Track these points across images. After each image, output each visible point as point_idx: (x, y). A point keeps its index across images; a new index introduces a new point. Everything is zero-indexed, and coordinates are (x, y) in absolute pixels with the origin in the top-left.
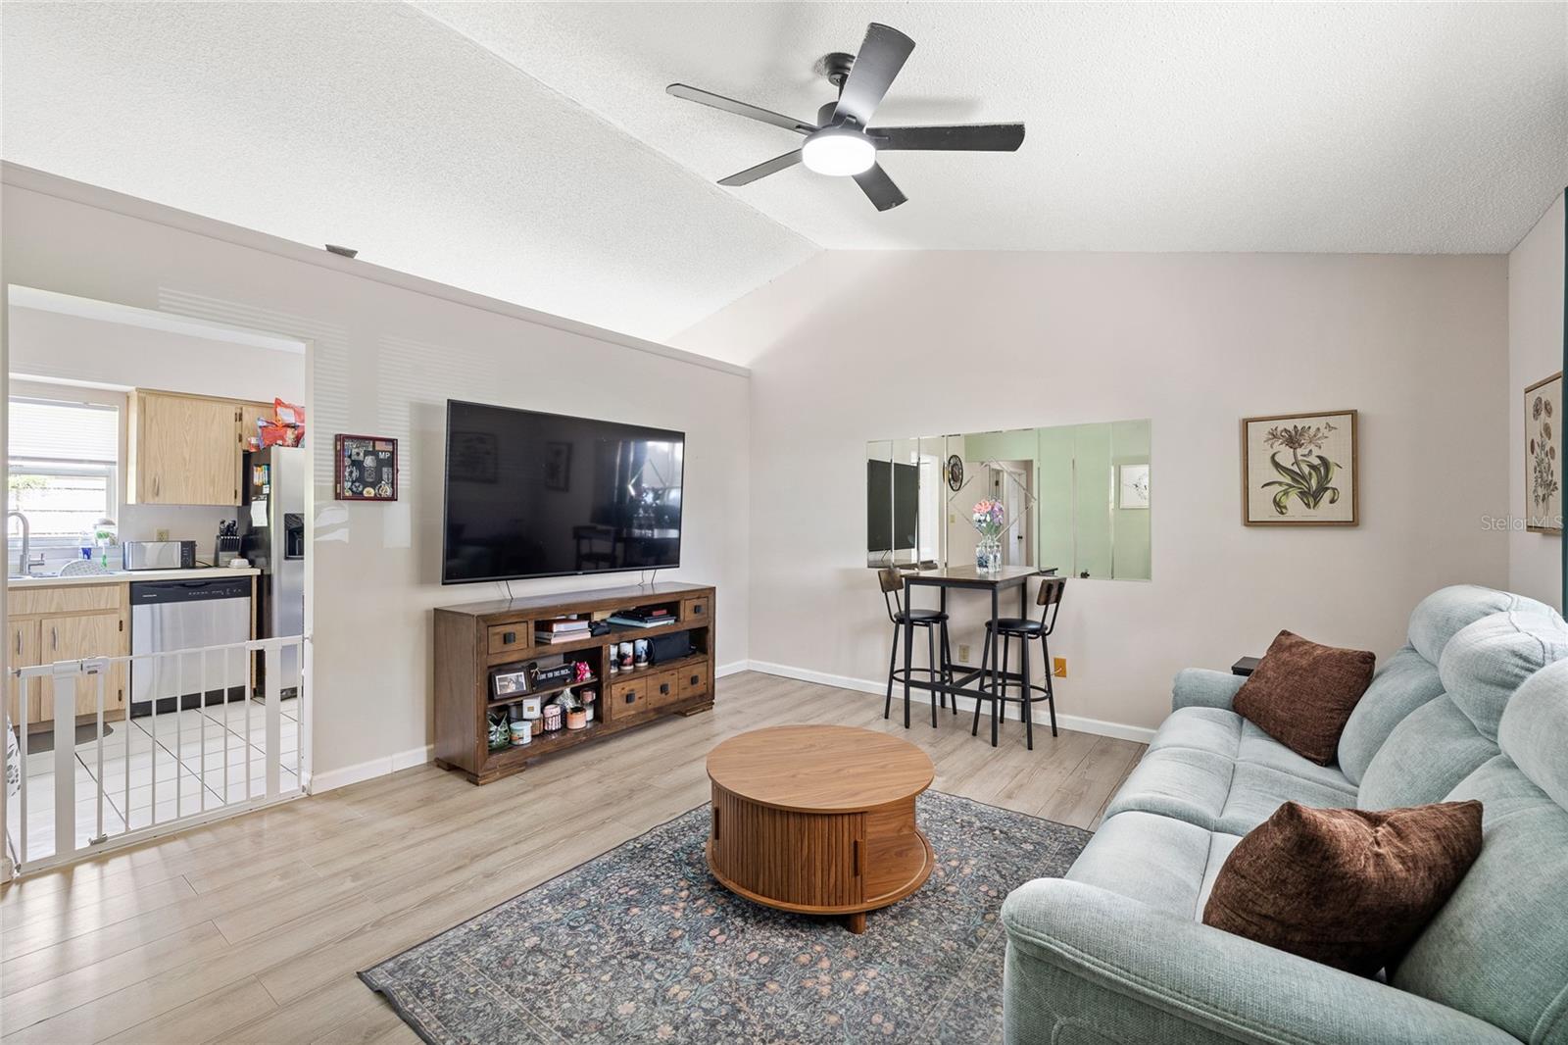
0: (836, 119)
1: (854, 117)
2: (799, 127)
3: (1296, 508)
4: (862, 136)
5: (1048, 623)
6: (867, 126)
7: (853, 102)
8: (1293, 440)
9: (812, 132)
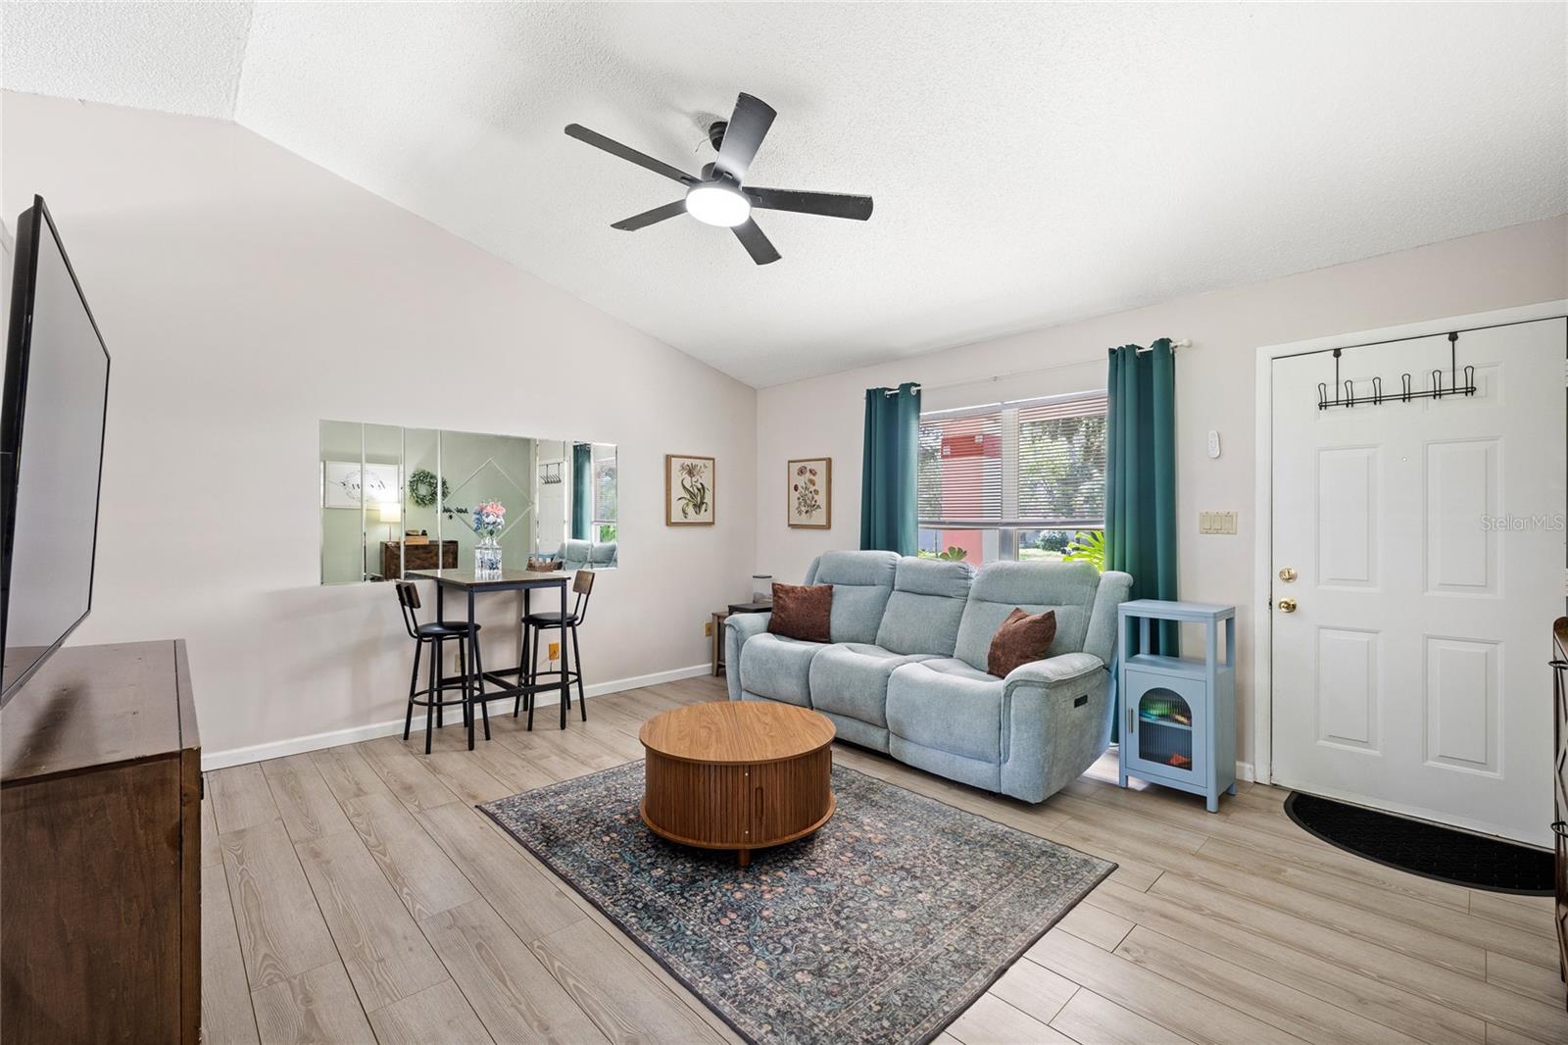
0: (717, 175)
1: (731, 175)
2: (683, 178)
3: (692, 517)
4: (739, 192)
5: (579, 614)
6: (743, 185)
7: (726, 160)
8: (691, 473)
9: (692, 182)
